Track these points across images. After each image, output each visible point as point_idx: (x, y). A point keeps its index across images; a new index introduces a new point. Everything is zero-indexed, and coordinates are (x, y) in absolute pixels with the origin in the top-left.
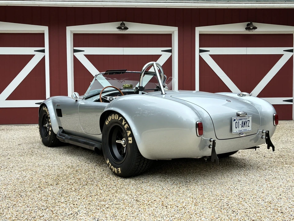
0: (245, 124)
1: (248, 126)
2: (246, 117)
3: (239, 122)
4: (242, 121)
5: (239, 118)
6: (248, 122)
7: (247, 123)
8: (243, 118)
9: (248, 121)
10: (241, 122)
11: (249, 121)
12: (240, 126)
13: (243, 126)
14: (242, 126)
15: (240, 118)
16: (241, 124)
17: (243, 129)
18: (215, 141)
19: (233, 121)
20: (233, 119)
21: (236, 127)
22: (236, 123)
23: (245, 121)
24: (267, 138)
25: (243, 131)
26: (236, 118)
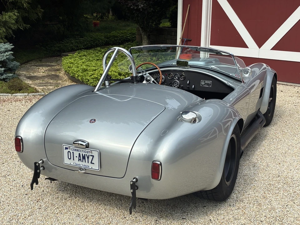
0: (84, 158)
1: (91, 163)
2: (86, 150)
3: (73, 152)
4: (79, 154)
5: (73, 148)
6: (91, 158)
7: (88, 158)
8: (82, 149)
9: (91, 155)
10: (76, 154)
11: (93, 156)
12: (76, 159)
13: (81, 160)
14: (79, 160)
15: (75, 148)
16: (78, 156)
17: (82, 164)
18: (37, 164)
19: (64, 148)
20: (64, 147)
21: (70, 158)
22: (69, 153)
23: (85, 154)
24: (132, 191)
25: (81, 166)
26: (69, 147)
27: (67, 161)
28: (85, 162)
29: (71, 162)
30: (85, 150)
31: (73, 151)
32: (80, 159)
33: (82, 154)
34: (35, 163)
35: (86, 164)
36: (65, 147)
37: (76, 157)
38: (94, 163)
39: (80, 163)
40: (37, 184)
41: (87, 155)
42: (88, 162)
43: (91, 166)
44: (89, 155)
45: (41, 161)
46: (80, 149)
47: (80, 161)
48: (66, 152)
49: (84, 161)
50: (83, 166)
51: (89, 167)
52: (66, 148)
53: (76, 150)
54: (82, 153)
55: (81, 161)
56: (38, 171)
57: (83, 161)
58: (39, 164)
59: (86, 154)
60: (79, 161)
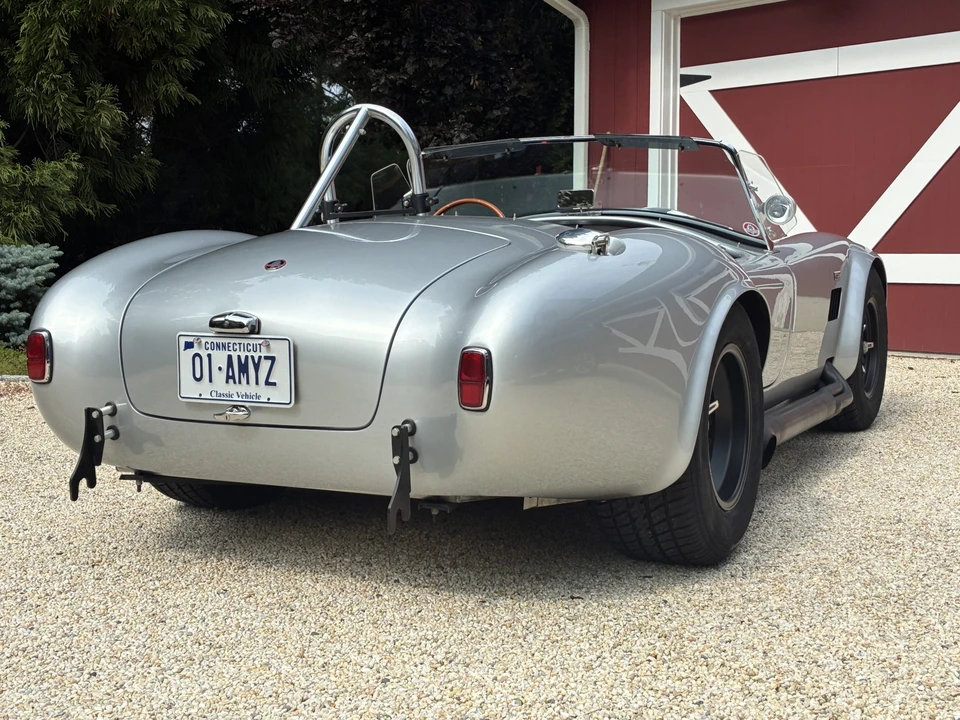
0: (243, 368)
1: (267, 383)
2: (251, 342)
3: (209, 356)
4: (230, 357)
5: (210, 340)
6: (265, 365)
7: (257, 367)
8: (237, 341)
9: (268, 358)
10: (220, 358)
11: (273, 359)
12: (220, 377)
13: (233, 377)
14: (228, 378)
15: (215, 340)
16: (225, 367)
17: (238, 390)
18: (95, 415)
19: (182, 346)
20: (183, 341)
21: (198, 376)
22: (197, 359)
23: (247, 357)
24: (397, 460)
25: (236, 398)
26: (198, 337)
27: (190, 389)
28: (248, 383)
29: (204, 390)
30: (246, 341)
31: (210, 351)
32: (231, 374)
33: (239, 356)
34: (89, 411)
35: (252, 389)
36: (186, 343)
37: (220, 369)
38: (274, 384)
39: (232, 388)
40: (92, 484)
41: (252, 357)
42: (257, 383)
43: (265, 393)
44: (260, 357)
45: (109, 407)
46: (232, 341)
47: (231, 381)
48: (186, 356)
49: (244, 381)
50: (240, 399)
51: (258, 397)
52: (189, 345)
53: (218, 346)
54: (238, 353)
55: (235, 382)
56: (97, 438)
57: (240, 382)
58: (101, 413)
59: (249, 354)
60: (227, 382)
